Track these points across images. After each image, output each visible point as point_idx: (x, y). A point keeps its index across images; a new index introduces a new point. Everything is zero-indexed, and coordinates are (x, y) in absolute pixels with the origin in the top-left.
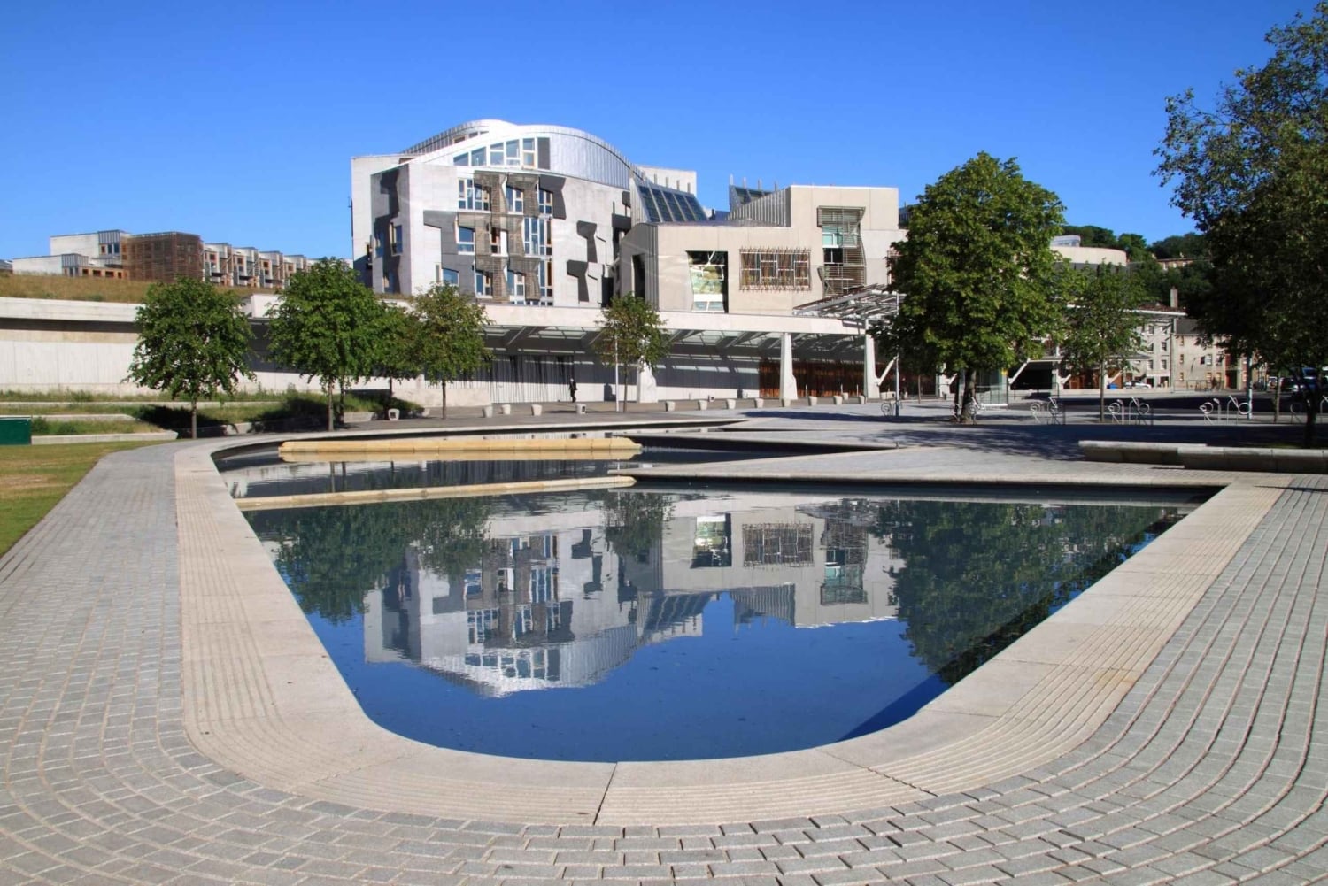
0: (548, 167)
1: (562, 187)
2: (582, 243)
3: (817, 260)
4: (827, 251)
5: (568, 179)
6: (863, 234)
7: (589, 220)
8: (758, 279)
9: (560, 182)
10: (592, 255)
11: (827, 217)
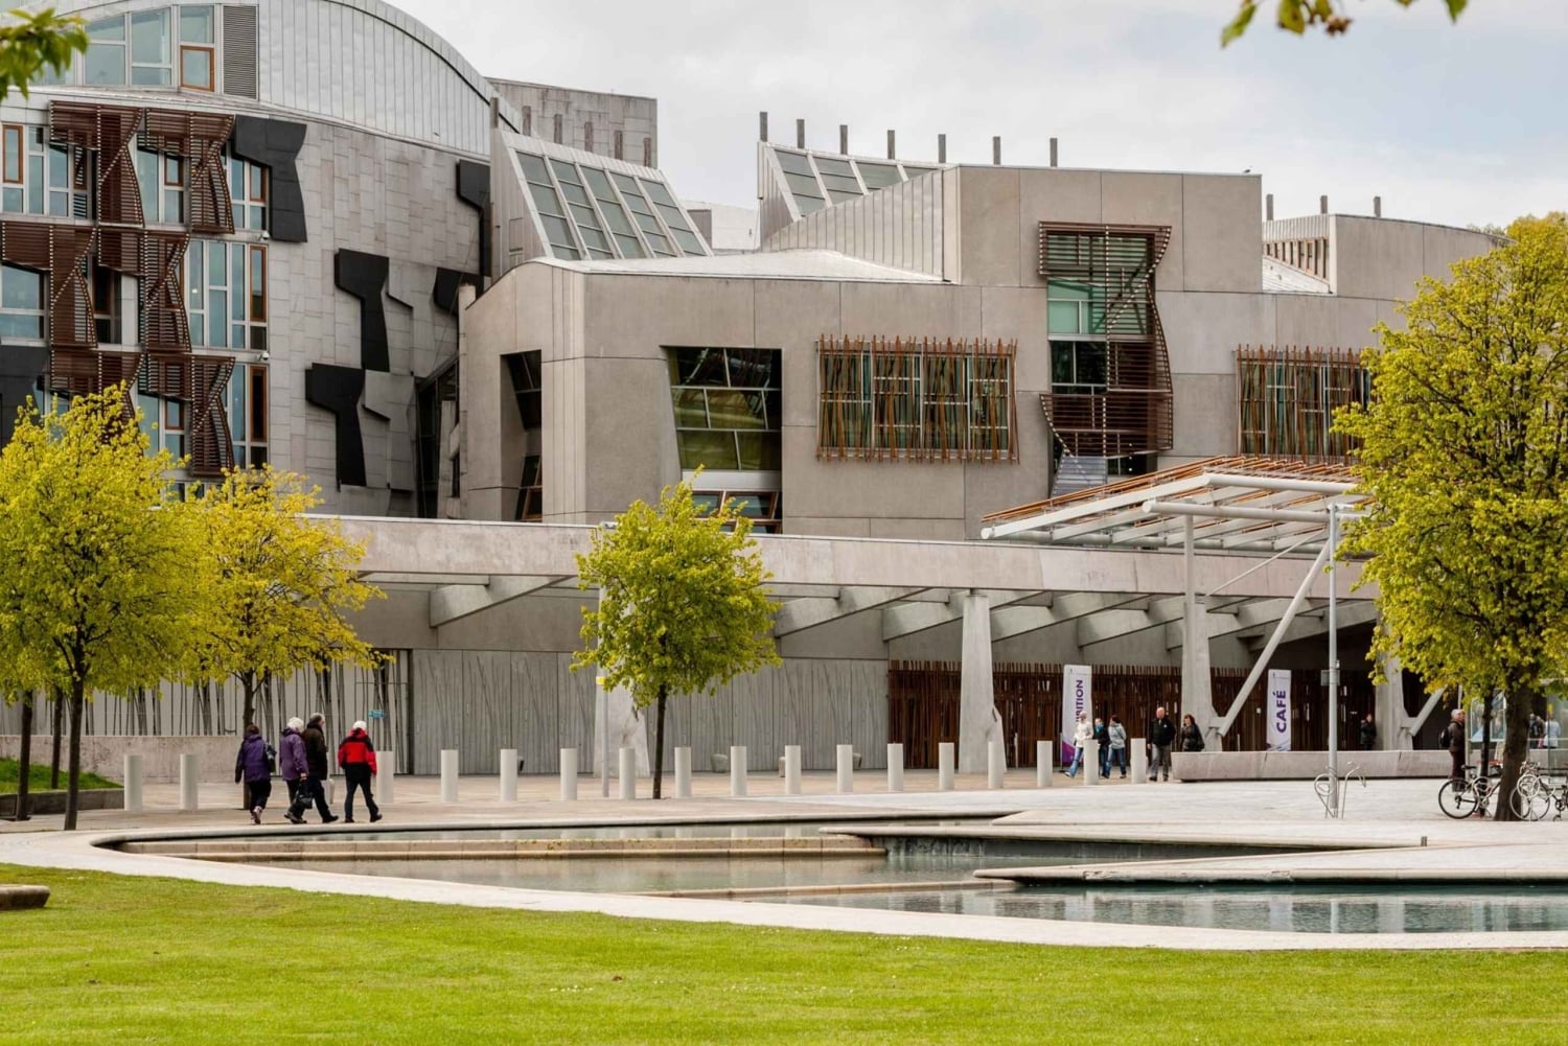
0: (253, 94)
1: (295, 150)
2: (347, 312)
3: (1033, 377)
4: (1058, 348)
5: (312, 131)
6: (1163, 302)
7: (365, 245)
8: (864, 433)
9: (287, 135)
10: (375, 349)
11: (1062, 256)
